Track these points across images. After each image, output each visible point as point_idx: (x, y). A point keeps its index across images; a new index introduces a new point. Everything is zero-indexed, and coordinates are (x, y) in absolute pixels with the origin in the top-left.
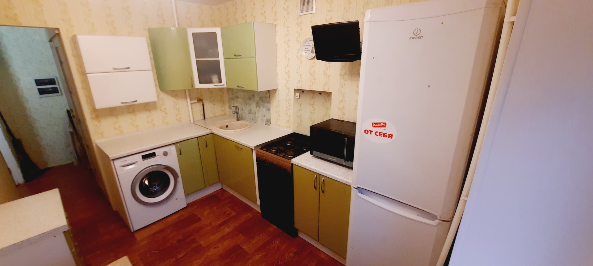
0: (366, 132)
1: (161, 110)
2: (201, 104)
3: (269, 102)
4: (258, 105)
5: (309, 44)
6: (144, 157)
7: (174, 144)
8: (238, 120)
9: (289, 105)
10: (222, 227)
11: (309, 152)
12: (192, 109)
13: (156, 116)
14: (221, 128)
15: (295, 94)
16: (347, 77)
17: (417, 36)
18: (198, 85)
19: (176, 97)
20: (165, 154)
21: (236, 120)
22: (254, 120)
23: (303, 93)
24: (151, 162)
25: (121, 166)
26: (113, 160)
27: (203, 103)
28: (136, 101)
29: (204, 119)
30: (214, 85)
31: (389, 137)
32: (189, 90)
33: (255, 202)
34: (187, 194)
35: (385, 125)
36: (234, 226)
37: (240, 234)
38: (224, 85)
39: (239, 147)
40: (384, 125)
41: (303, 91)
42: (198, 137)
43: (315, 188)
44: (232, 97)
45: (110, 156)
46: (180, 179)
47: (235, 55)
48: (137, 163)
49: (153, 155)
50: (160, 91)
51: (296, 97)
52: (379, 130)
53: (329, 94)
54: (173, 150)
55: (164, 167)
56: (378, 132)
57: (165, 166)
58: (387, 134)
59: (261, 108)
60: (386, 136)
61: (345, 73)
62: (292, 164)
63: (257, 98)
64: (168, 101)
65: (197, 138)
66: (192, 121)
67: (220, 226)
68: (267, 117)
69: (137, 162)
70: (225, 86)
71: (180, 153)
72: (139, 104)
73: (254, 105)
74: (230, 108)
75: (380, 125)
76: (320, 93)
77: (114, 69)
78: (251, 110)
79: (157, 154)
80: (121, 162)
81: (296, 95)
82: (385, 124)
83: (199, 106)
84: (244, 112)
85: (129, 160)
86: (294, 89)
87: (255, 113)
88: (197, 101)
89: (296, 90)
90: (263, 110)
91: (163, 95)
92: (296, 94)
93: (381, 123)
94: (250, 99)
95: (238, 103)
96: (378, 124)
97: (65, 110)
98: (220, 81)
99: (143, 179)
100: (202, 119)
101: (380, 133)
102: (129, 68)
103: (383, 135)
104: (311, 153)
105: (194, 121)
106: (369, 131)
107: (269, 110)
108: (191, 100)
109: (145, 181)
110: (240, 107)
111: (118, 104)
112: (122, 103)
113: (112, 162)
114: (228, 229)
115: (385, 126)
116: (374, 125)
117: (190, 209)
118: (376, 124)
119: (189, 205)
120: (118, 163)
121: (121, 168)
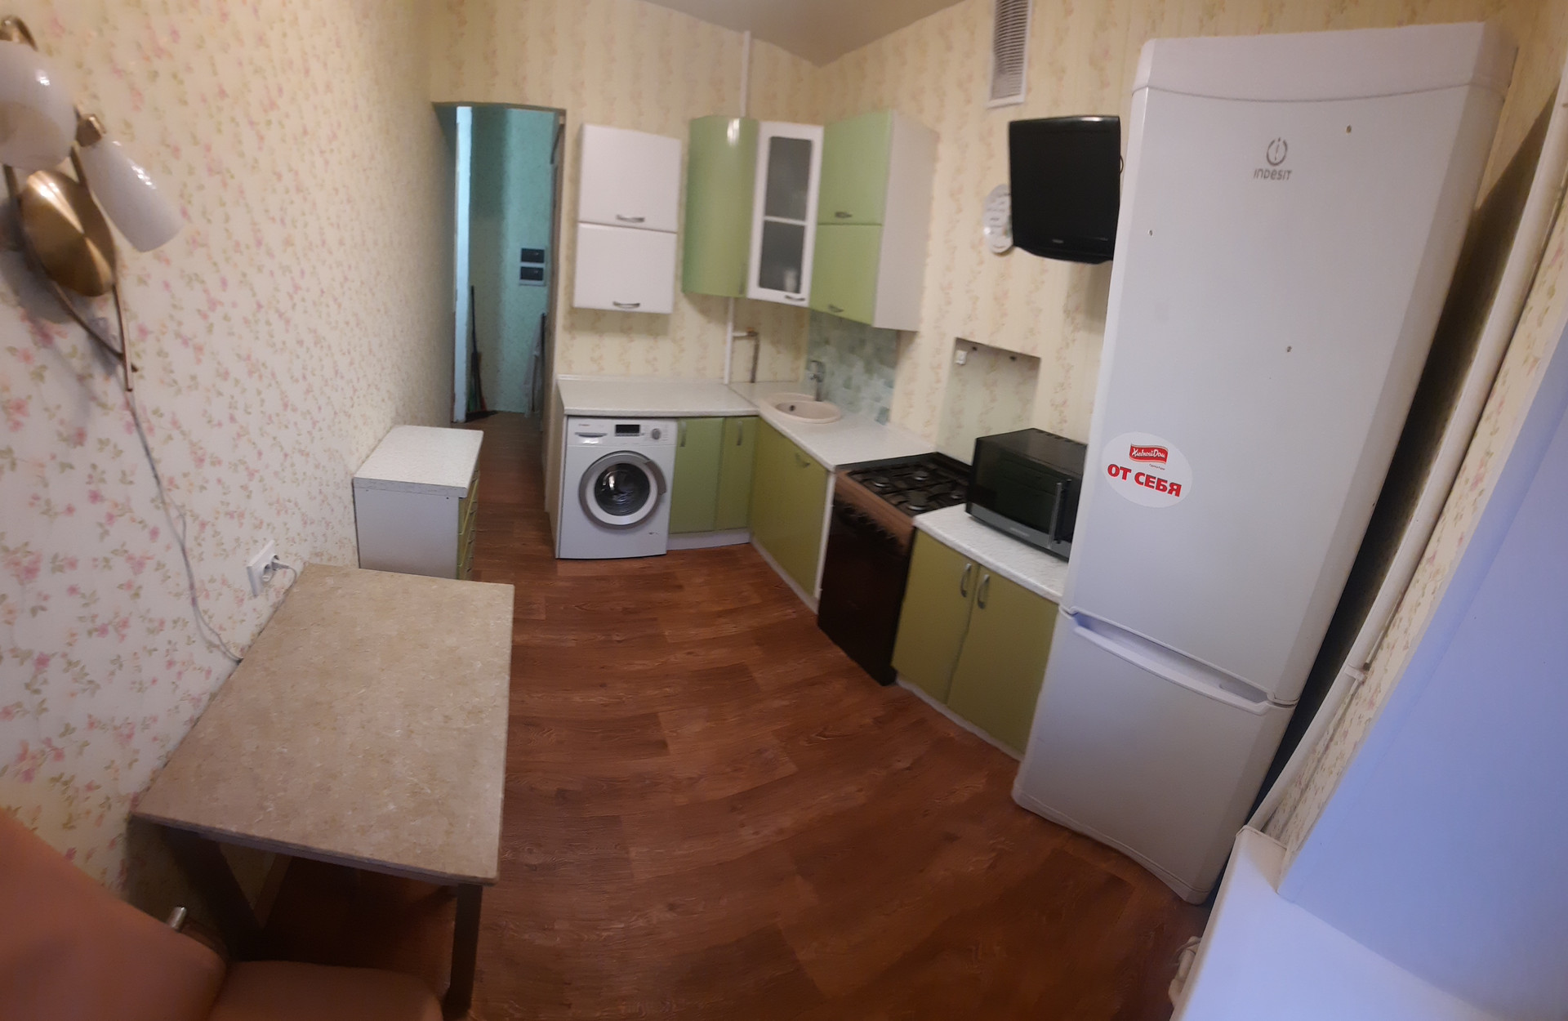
1: (674, 341)
2: (754, 344)
3: (894, 364)
4: (869, 370)
6: (621, 430)
7: (677, 418)
8: (818, 399)
9: (938, 381)
11: (962, 507)
12: (733, 352)
13: (664, 349)
14: (779, 407)
15: (954, 354)
16: (1080, 319)
18: (756, 292)
20: (656, 435)
21: (812, 397)
22: (852, 405)
24: (628, 443)
25: (577, 433)
26: (569, 416)
27: (757, 341)
28: (638, 305)
29: (753, 381)
30: (788, 297)
31: (1170, 492)
32: (736, 299)
34: (673, 532)
35: (1163, 456)
38: (804, 299)
39: (804, 461)
42: (726, 417)
43: (964, 593)
44: (817, 338)
45: (566, 408)
46: (668, 496)
48: (604, 437)
49: (634, 430)
50: (681, 294)
52: (1146, 467)
53: (1033, 362)
54: (670, 430)
55: (646, 461)
56: (1143, 474)
57: (648, 459)
58: (1166, 482)
59: (874, 376)
60: (1164, 489)
61: (1078, 307)
62: (915, 529)
63: (869, 349)
64: (691, 320)
65: (723, 418)
66: (726, 381)
68: (883, 403)
69: (605, 434)
70: (805, 304)
71: (682, 442)
72: (641, 313)
73: (859, 365)
74: (808, 368)
77: (619, 216)
78: (850, 378)
79: (642, 430)
80: (580, 425)
82: (1165, 452)
83: (746, 347)
84: (834, 382)
85: (594, 426)
86: (956, 338)
87: (858, 389)
88: (744, 334)
89: (961, 343)
90: (878, 383)
91: (686, 308)
93: (1153, 449)
94: (852, 350)
95: (828, 356)
96: (1148, 450)
97: (540, 313)
98: (797, 290)
99: (606, 472)
100: (747, 382)
101: (1148, 477)
103: (1155, 485)
104: (968, 510)
105: (730, 382)
106: (1122, 468)
107: (890, 384)
108: (735, 328)
109: (609, 477)
110: (829, 366)
111: (610, 305)
112: (615, 305)
113: (565, 419)
115: (1165, 460)
116: (1134, 453)
117: (669, 561)
118: (1140, 450)
119: (670, 554)
120: (574, 426)
121: (577, 436)
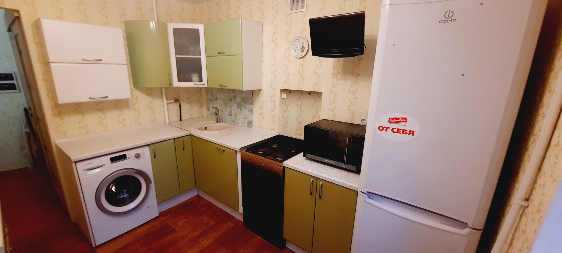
0: (381, 128)
1: (134, 110)
2: (178, 104)
3: (252, 103)
4: (239, 106)
5: (299, 43)
6: (113, 160)
7: (148, 145)
8: (217, 122)
10: (200, 240)
12: (168, 109)
13: (128, 115)
14: (200, 129)
16: (339, 76)
17: (449, 18)
18: (176, 83)
19: (151, 96)
20: (138, 156)
21: (215, 122)
22: (234, 122)
23: (290, 93)
24: (121, 165)
25: (84, 170)
26: (76, 162)
27: (180, 103)
28: (107, 97)
29: (181, 120)
30: (194, 84)
31: (409, 134)
33: (237, 210)
34: (160, 202)
36: (214, 238)
37: (222, 247)
38: (205, 84)
39: (221, 149)
40: (404, 120)
41: (290, 91)
43: (311, 193)
44: (211, 98)
45: (72, 158)
46: (153, 185)
47: (219, 53)
48: (104, 166)
50: (134, 89)
51: (283, 98)
53: (319, 94)
54: (146, 152)
55: (136, 171)
59: (243, 109)
61: (338, 72)
62: (284, 167)
63: (238, 99)
64: (143, 99)
65: (174, 140)
66: (168, 122)
67: (198, 237)
68: (249, 119)
69: (104, 165)
70: (206, 86)
71: (154, 156)
72: (108, 101)
73: (235, 106)
75: (398, 121)
76: (309, 93)
77: (83, 60)
78: (231, 112)
79: (128, 157)
80: (85, 165)
81: (283, 96)
83: (175, 107)
84: (224, 113)
85: (95, 162)
86: (281, 89)
87: (236, 116)
88: (173, 101)
89: (283, 91)
90: (245, 112)
91: (137, 93)
92: (283, 94)
93: (400, 118)
94: (231, 100)
95: (218, 104)
96: (397, 119)
97: (22, 108)
98: (201, 80)
99: (110, 185)
100: (178, 121)
102: (101, 60)
105: (169, 123)
107: (252, 111)
108: (167, 99)
109: (112, 187)
110: (219, 108)
111: (86, 99)
112: (90, 98)
113: (74, 165)
114: (207, 241)
117: (162, 219)
118: (393, 119)
119: (161, 214)
120: (81, 167)
121: (85, 171)
